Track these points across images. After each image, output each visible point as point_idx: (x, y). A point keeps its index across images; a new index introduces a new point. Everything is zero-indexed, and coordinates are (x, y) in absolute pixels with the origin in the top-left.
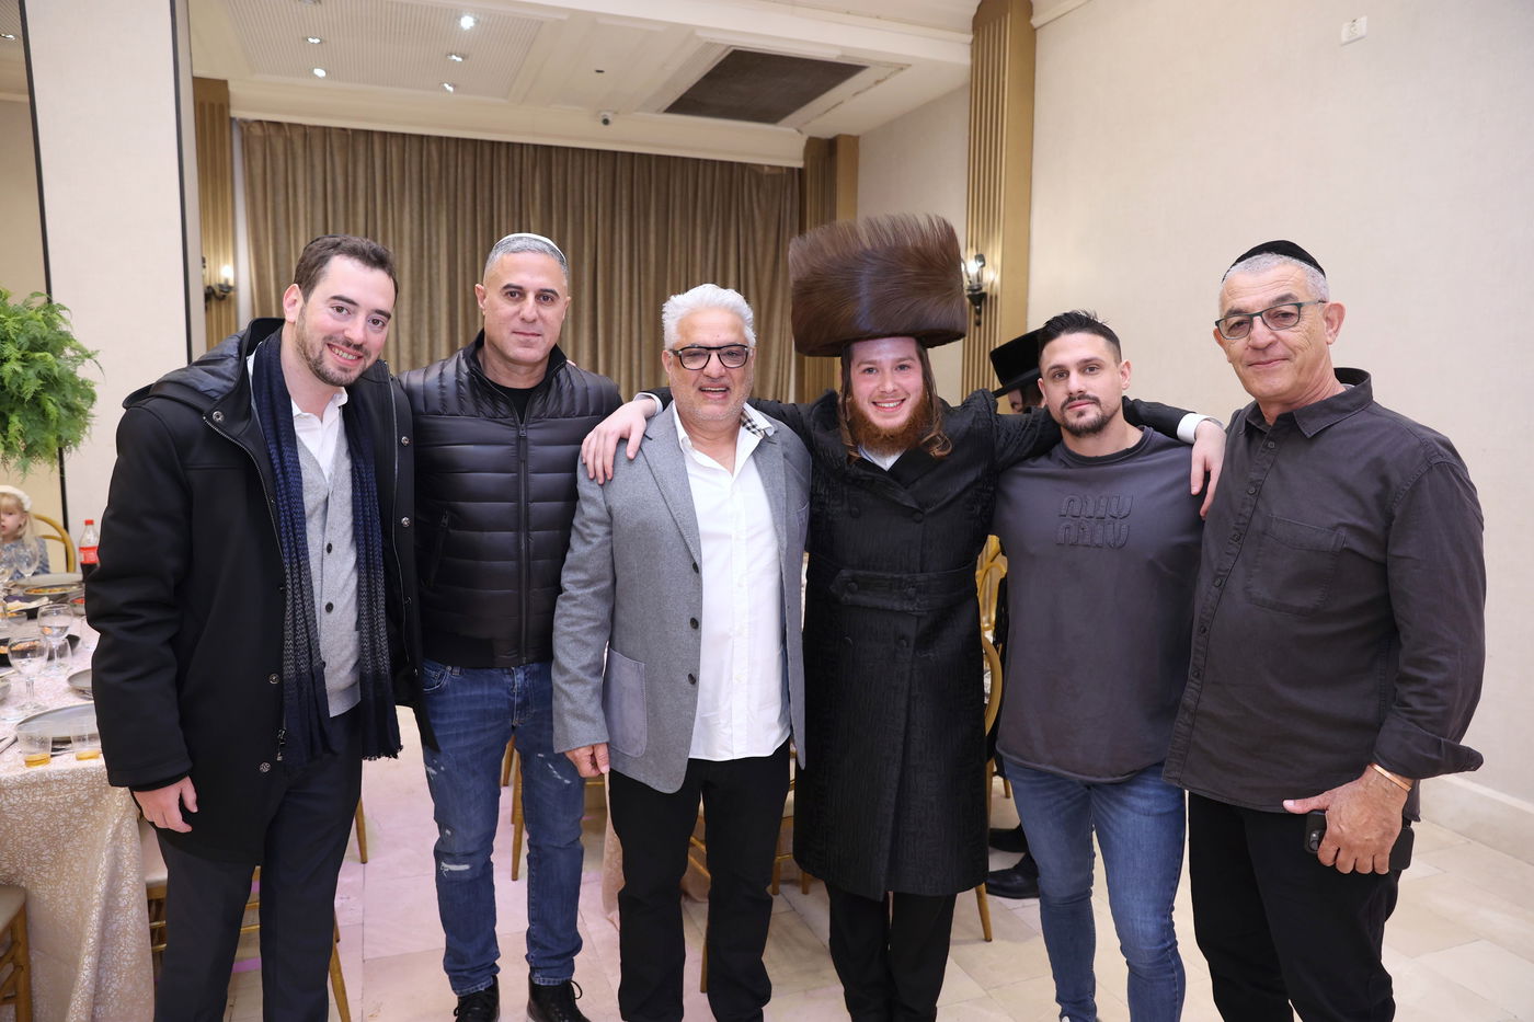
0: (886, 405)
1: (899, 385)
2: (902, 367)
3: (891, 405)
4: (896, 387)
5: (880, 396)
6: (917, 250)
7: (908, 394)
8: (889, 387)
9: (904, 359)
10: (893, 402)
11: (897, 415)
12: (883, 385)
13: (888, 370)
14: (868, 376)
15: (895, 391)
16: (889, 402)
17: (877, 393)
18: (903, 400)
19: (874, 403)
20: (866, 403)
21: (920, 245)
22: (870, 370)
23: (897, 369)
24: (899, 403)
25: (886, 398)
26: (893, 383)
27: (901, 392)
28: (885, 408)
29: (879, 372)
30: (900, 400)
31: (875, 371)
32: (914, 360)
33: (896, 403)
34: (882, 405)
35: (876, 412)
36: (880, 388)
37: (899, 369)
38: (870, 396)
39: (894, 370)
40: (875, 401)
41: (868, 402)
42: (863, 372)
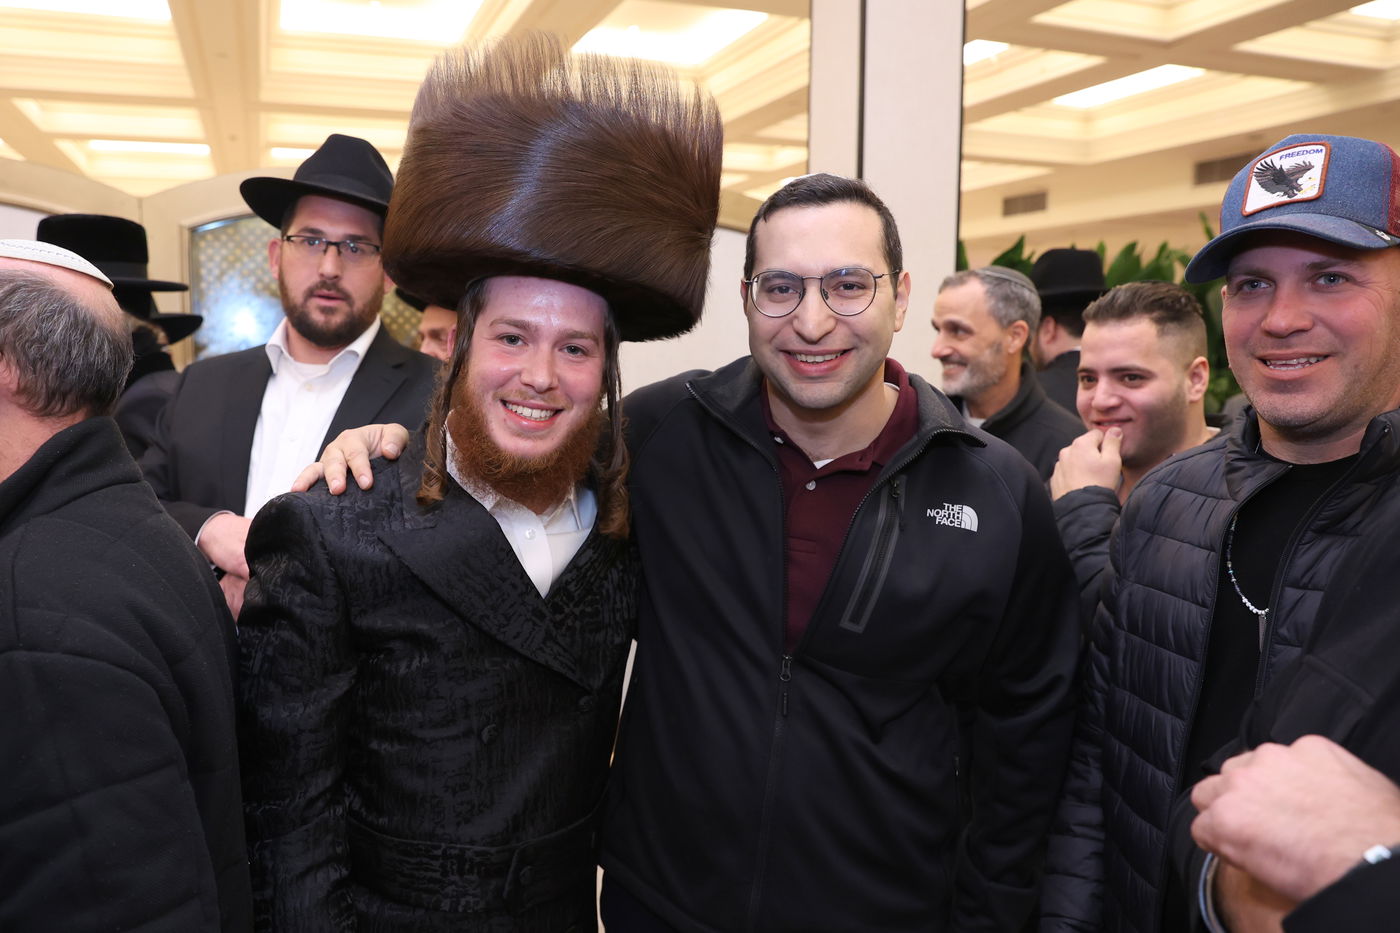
0: (527, 412)
1: (559, 380)
2: (574, 350)
3: (536, 413)
4: (555, 383)
5: (521, 393)
6: (664, 133)
7: (571, 401)
8: (542, 379)
9: (581, 336)
10: (541, 408)
11: (541, 438)
12: (529, 371)
13: (545, 347)
14: (511, 348)
15: (550, 389)
16: (533, 407)
17: (513, 383)
18: (557, 412)
19: (504, 403)
20: (489, 398)
21: (670, 125)
22: (512, 339)
23: (560, 350)
24: (549, 414)
25: (533, 398)
26: (552, 374)
27: (558, 392)
28: (525, 418)
29: (525, 344)
30: (551, 410)
31: (520, 343)
32: (598, 344)
33: (543, 414)
34: (520, 410)
35: (505, 420)
36: (526, 378)
37: (566, 351)
38: (502, 385)
39: (556, 350)
40: (507, 399)
41: (494, 397)
42: (501, 338)
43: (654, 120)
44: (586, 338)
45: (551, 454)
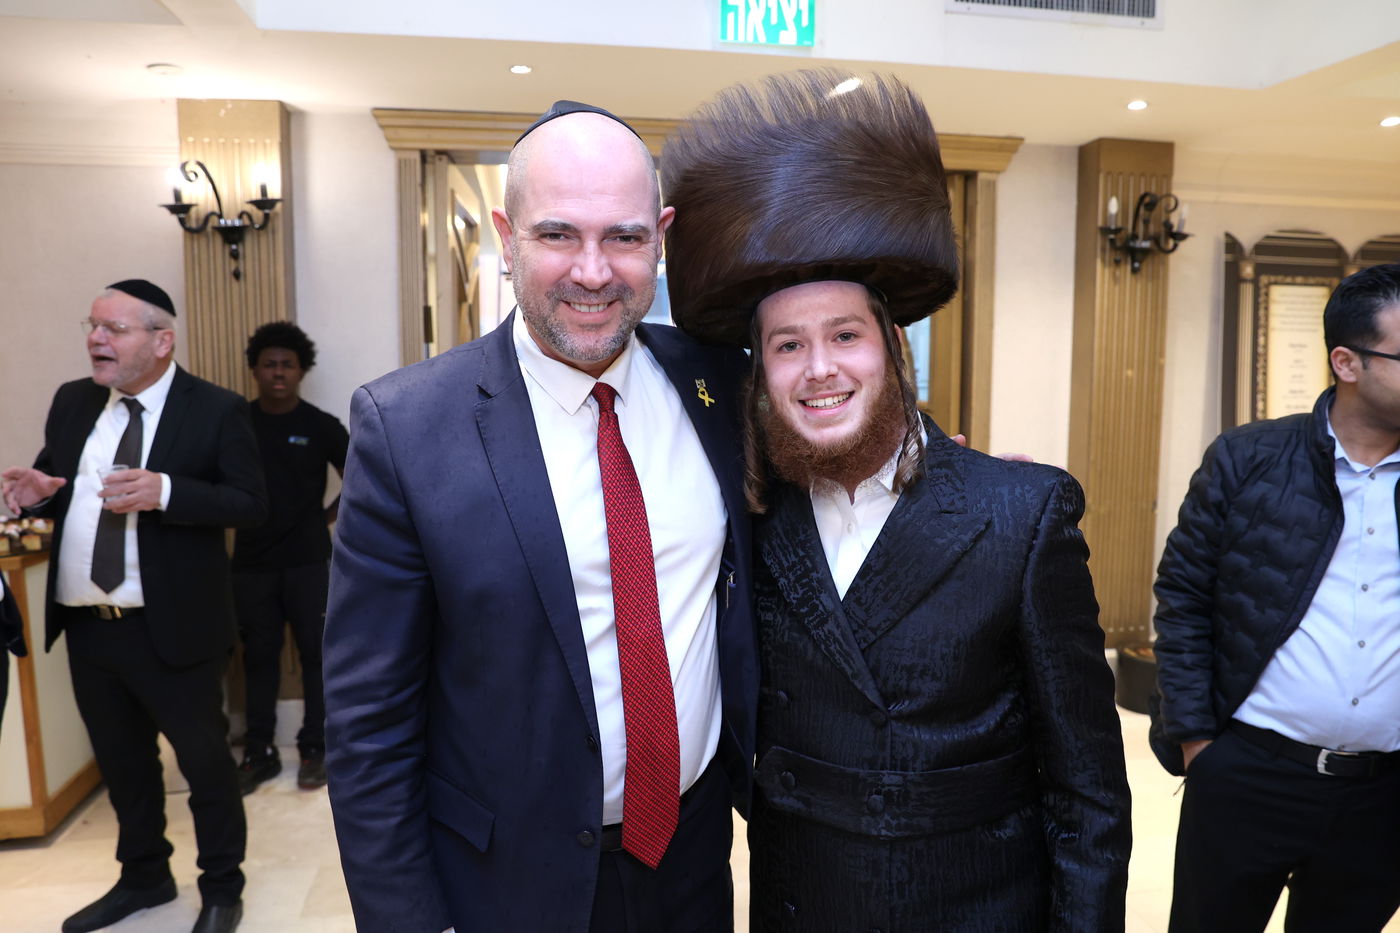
0: (821, 403)
1: (840, 367)
2: (846, 336)
4: (834, 370)
5: (808, 389)
6: (859, 124)
7: (857, 382)
8: (821, 368)
9: (844, 320)
10: (833, 396)
11: (840, 422)
12: (810, 368)
13: (818, 343)
14: (792, 354)
15: (833, 377)
16: (824, 397)
17: (803, 383)
18: (851, 394)
19: (803, 403)
20: (787, 403)
22: (791, 346)
23: (834, 340)
24: (841, 398)
25: (820, 389)
26: (830, 363)
27: (842, 377)
28: (821, 408)
29: (803, 346)
30: (842, 394)
31: (798, 346)
32: (864, 322)
33: (836, 400)
34: (815, 403)
35: (805, 417)
36: (808, 374)
37: (839, 339)
38: (794, 389)
39: (829, 341)
40: (802, 398)
41: (791, 400)
42: (780, 349)
43: (845, 117)
44: (850, 321)
45: (855, 434)
